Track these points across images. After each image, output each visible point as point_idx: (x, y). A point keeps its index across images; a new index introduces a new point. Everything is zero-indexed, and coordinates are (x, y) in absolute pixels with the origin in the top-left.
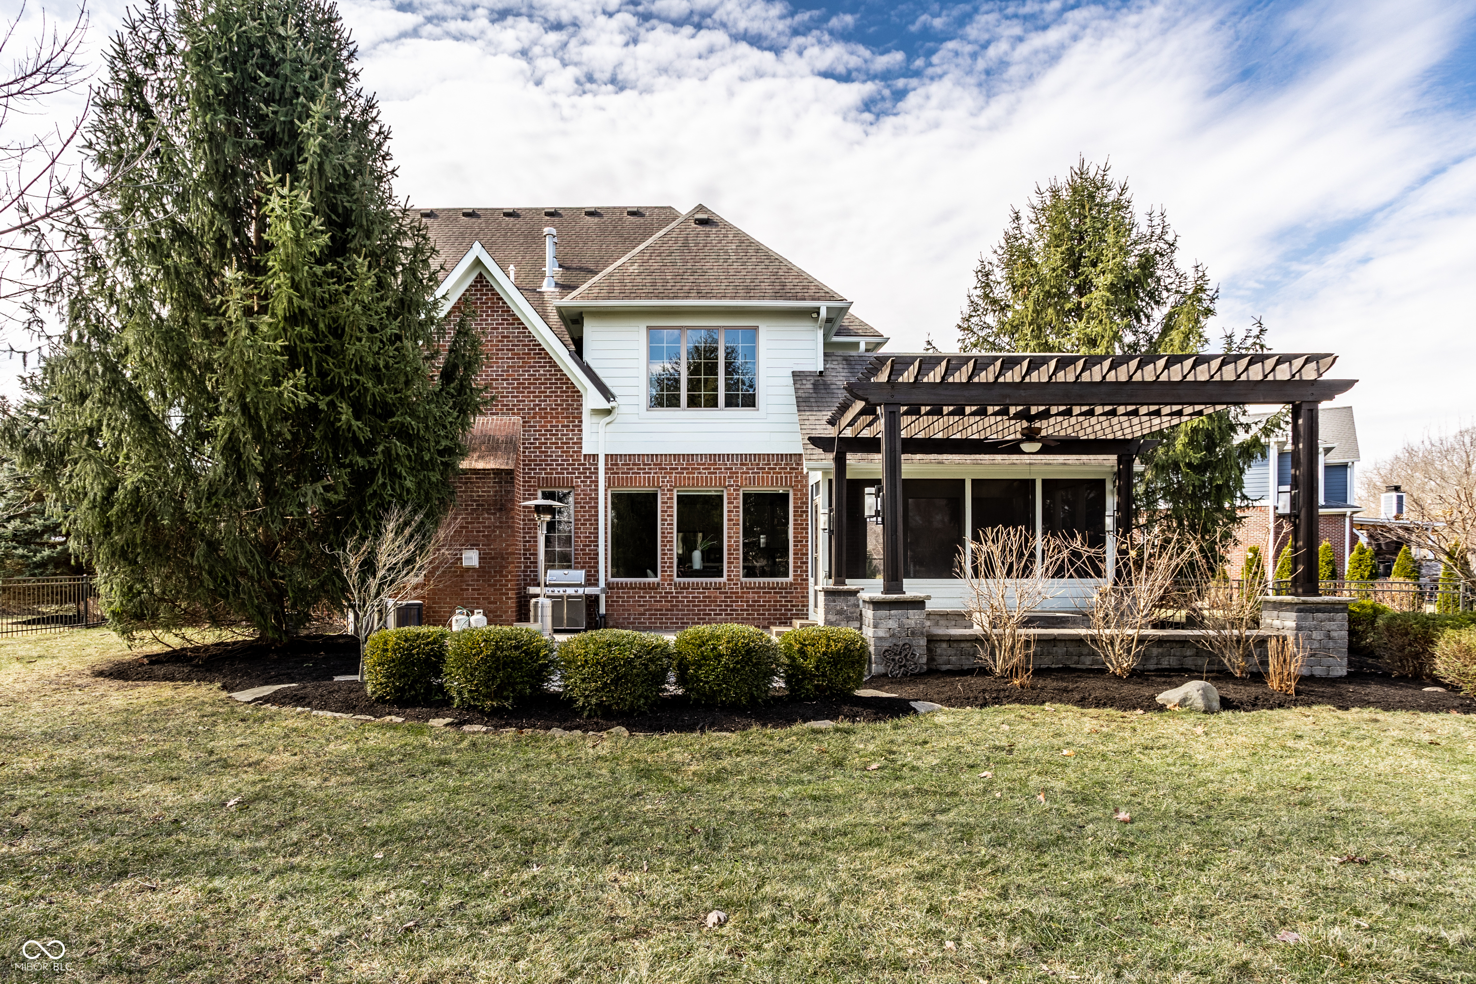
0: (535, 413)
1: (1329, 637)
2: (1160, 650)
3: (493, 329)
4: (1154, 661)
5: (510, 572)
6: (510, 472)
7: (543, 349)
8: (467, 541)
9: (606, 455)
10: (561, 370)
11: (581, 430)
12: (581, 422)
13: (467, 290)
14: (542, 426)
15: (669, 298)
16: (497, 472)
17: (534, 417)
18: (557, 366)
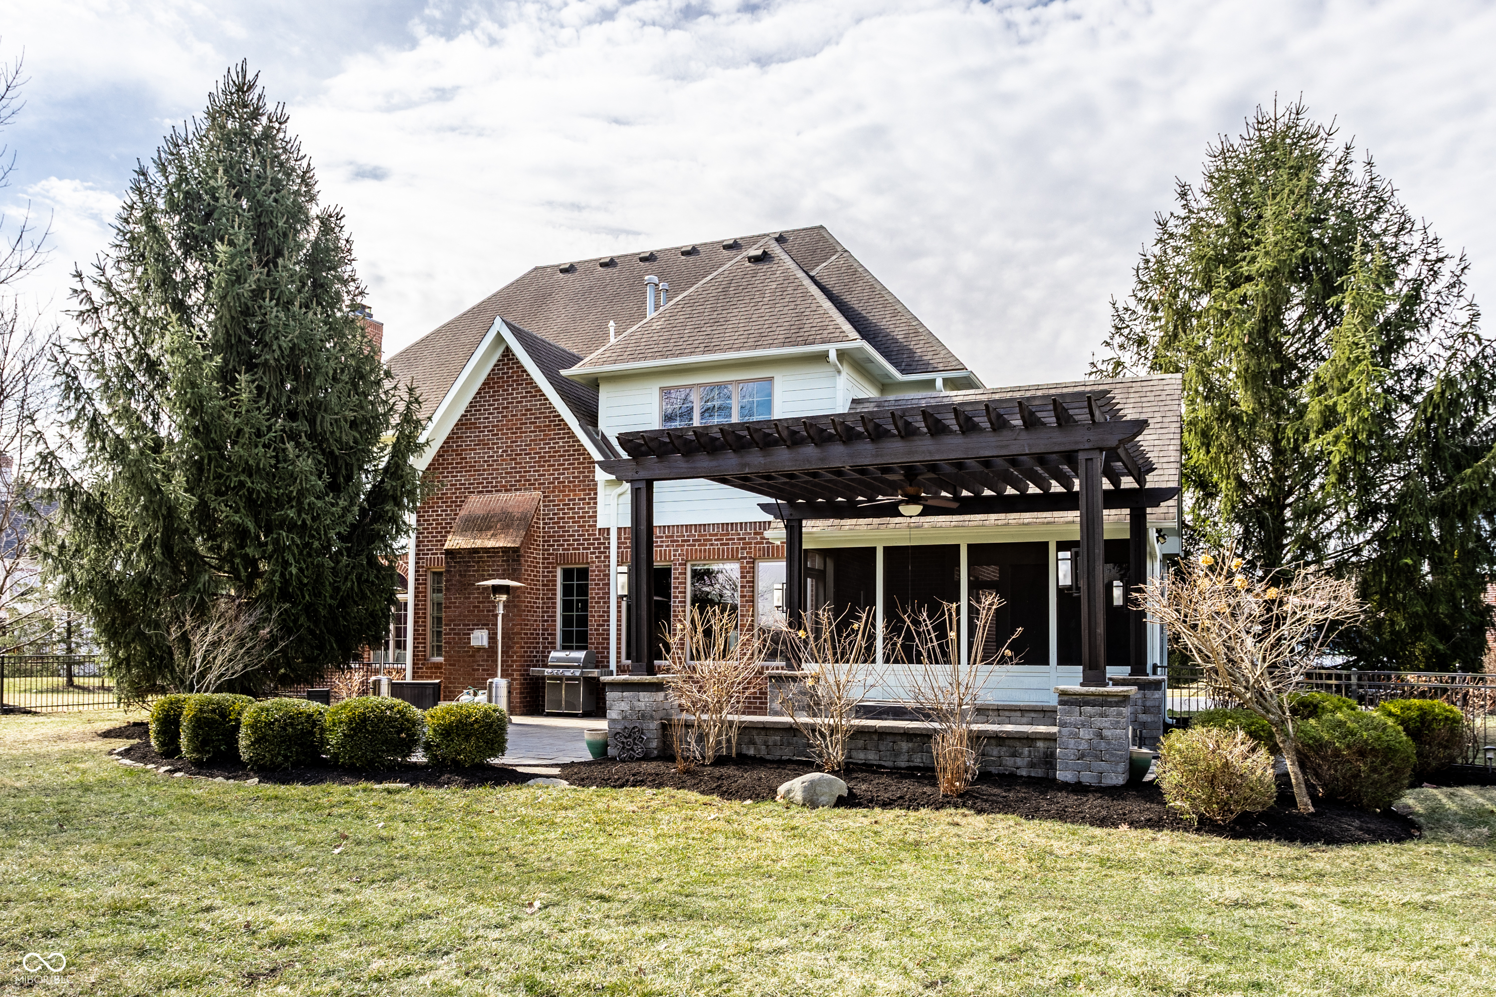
0: (554, 487)
1: (1100, 736)
2: (910, 745)
3: (518, 402)
4: (905, 757)
5: (515, 653)
6: (515, 550)
7: (562, 420)
8: (479, 620)
9: (619, 529)
10: (578, 441)
11: (596, 503)
12: (596, 494)
13: (495, 365)
14: (560, 501)
15: (674, 355)
16: (505, 550)
17: (553, 492)
18: (575, 436)
